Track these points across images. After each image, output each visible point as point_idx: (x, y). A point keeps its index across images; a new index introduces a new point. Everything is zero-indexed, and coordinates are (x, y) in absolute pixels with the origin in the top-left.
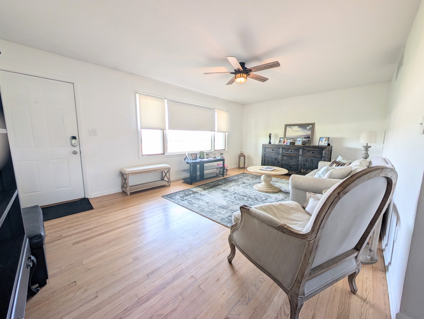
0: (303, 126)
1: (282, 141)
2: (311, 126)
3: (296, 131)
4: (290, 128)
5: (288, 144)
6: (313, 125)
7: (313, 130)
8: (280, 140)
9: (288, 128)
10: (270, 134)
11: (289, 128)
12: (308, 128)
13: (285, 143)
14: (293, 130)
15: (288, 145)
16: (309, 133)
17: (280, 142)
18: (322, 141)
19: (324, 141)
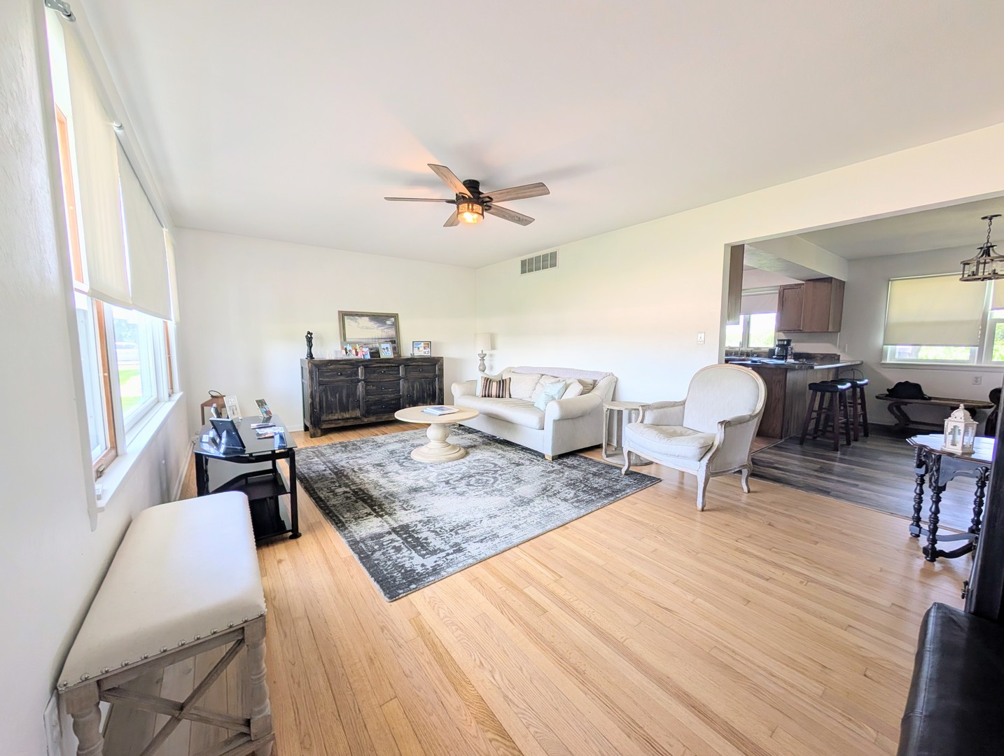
0: (379, 318)
1: (350, 351)
2: (393, 319)
3: (367, 328)
4: (351, 319)
5: (368, 357)
6: (395, 316)
7: (396, 325)
8: (346, 349)
9: (347, 320)
10: (309, 333)
11: (349, 321)
12: (388, 322)
13: (359, 355)
14: (360, 326)
15: (369, 360)
16: (392, 332)
17: (347, 353)
18: (419, 348)
19: (421, 349)
